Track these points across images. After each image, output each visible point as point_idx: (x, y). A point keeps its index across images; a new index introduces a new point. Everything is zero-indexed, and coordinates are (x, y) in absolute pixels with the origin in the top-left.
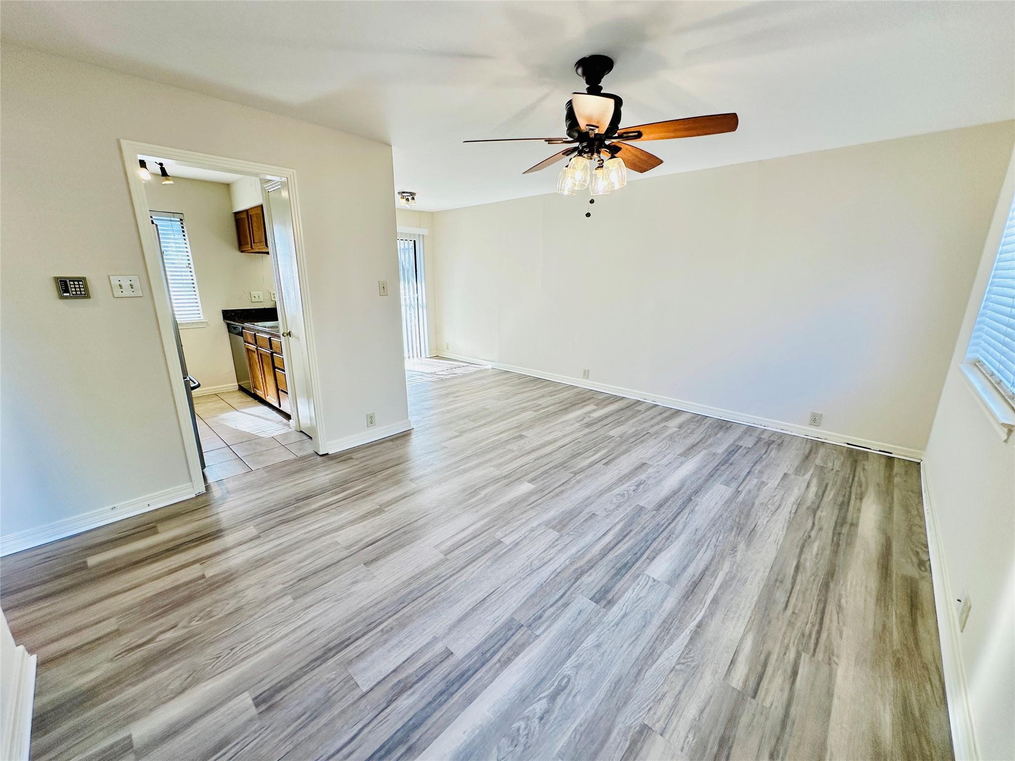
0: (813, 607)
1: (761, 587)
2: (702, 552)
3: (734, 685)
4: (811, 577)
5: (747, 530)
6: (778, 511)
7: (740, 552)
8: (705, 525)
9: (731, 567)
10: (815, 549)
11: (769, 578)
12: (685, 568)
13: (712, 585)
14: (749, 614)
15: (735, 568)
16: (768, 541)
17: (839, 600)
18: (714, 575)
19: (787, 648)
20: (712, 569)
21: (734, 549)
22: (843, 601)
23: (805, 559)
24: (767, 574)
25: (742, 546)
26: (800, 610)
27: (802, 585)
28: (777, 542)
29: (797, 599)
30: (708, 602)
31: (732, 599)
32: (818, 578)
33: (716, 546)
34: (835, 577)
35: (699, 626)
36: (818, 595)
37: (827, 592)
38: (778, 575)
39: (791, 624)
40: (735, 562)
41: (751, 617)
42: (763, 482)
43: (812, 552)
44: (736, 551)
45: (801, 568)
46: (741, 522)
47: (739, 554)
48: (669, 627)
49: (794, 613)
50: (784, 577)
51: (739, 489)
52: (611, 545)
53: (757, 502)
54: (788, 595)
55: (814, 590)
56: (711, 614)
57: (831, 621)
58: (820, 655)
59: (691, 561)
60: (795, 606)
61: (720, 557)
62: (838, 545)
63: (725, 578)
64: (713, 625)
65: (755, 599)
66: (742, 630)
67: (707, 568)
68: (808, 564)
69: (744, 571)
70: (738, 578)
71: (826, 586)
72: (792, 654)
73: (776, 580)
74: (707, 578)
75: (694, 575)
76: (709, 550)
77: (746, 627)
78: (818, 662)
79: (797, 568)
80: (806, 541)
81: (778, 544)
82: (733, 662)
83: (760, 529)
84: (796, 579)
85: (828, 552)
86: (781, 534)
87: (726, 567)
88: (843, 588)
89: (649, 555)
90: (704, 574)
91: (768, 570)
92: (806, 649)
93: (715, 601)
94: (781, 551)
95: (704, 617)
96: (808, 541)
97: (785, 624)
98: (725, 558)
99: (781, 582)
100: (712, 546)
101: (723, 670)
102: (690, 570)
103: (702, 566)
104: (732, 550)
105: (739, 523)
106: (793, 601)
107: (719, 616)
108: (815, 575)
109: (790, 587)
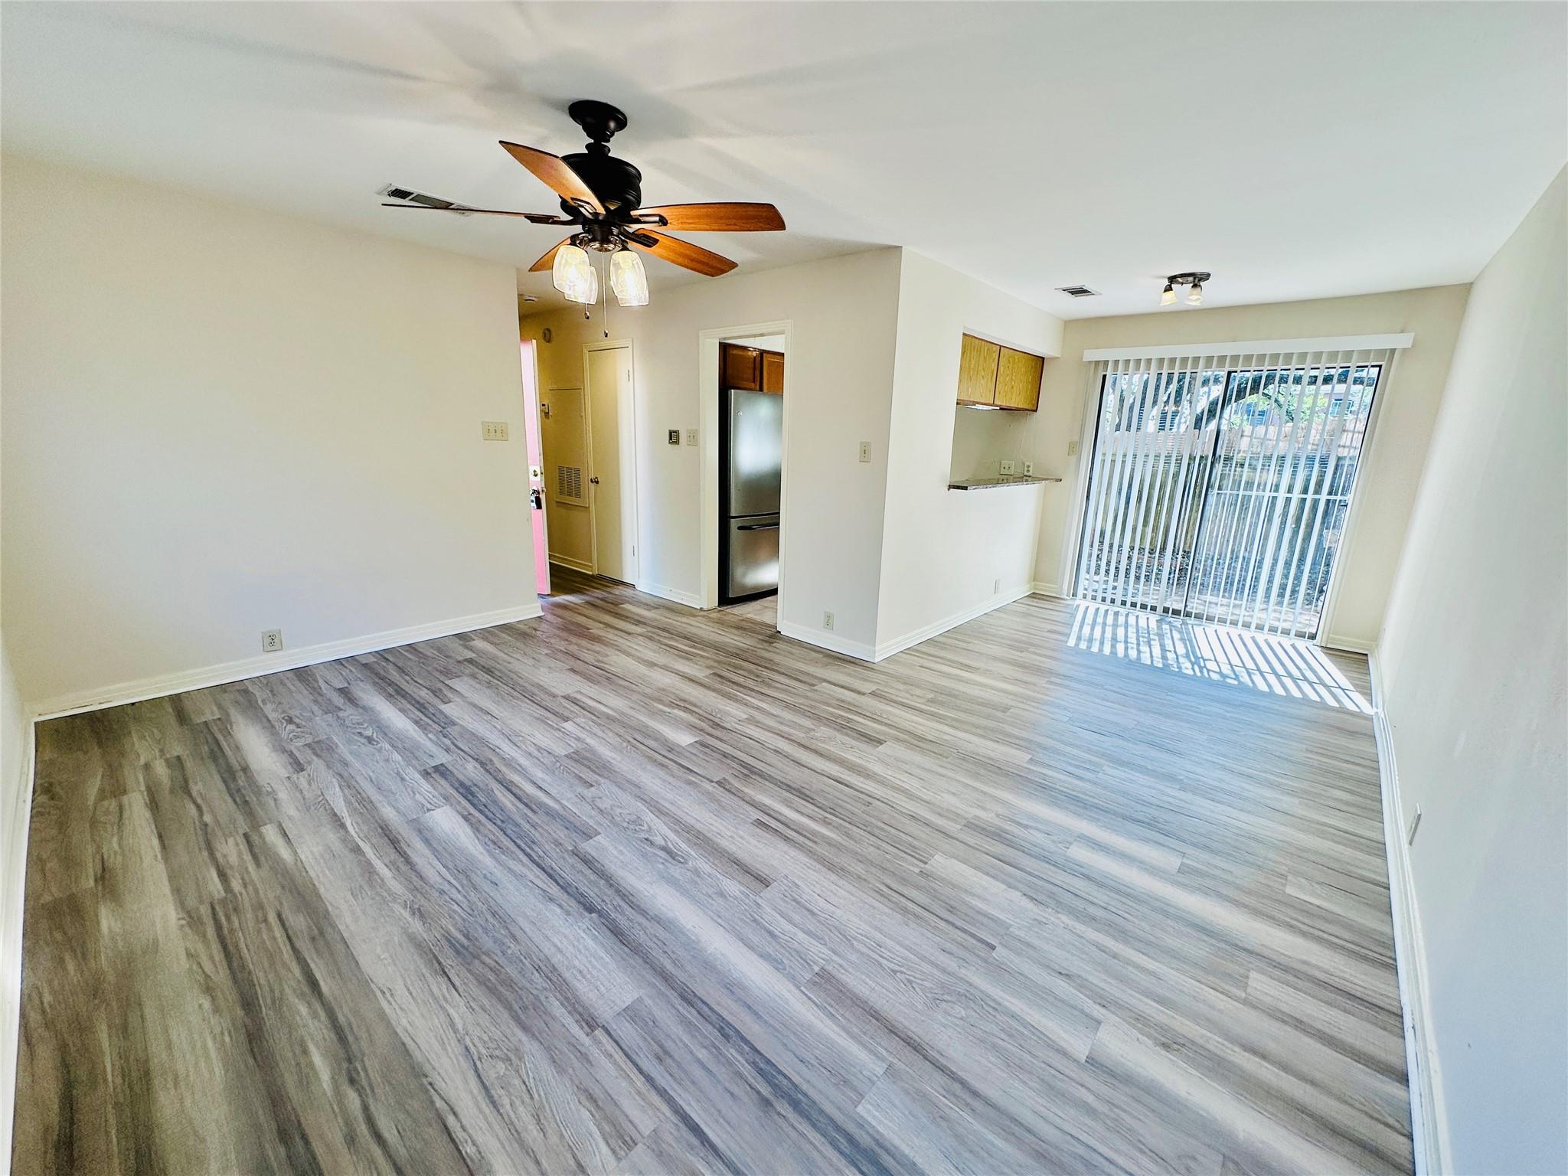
0: (246, 951)
1: (330, 909)
2: (443, 871)
3: (268, 827)
4: (282, 991)
5: (449, 960)
6: (471, 1075)
7: (407, 917)
8: (500, 901)
9: (389, 891)
10: (317, 1059)
11: (334, 927)
12: (427, 842)
13: (380, 857)
14: (312, 873)
15: (385, 894)
16: (400, 981)
17: (213, 999)
18: (392, 865)
19: (245, 886)
20: (404, 868)
21: (420, 913)
22: (207, 1004)
23: (315, 1016)
24: (342, 928)
25: (416, 926)
26: (259, 931)
27: (284, 964)
28: (388, 995)
29: (274, 938)
30: (361, 844)
31: (343, 866)
32: (269, 1001)
33: (442, 892)
34: (243, 1038)
35: (343, 826)
36: (250, 973)
37: (242, 994)
38: (327, 944)
39: (260, 906)
40: (394, 900)
41: (307, 872)
42: (630, 1144)
43: (318, 1048)
44: (414, 914)
45: (307, 990)
46: (477, 962)
47: (406, 914)
48: (364, 806)
49: (266, 920)
50: (317, 951)
51: (599, 1033)
52: (514, 790)
53: (529, 1046)
54: (290, 932)
55: (261, 975)
56: (346, 839)
57: (211, 958)
58: (204, 911)
59: (435, 852)
60: (270, 929)
61: (418, 887)
62: (284, 1136)
63: (378, 875)
64: (332, 837)
65: (322, 891)
66: (303, 857)
67: (408, 861)
68: (303, 1010)
69: (371, 902)
70: (366, 888)
71: (249, 1004)
72: (236, 885)
73: (322, 933)
74: (394, 856)
75: (409, 846)
76: (439, 879)
77: (302, 862)
78: (201, 902)
79: (314, 984)
80: (350, 1060)
81: (383, 993)
82: (285, 835)
83: (439, 986)
84: (299, 963)
85: (290, 1082)
86: (402, 1023)
87: (396, 886)
88: (217, 1030)
89: (474, 816)
90: (402, 856)
91: (346, 935)
92: (223, 902)
93: (357, 850)
94: (365, 984)
95: (347, 831)
96: (345, 1065)
97: (265, 901)
98: (411, 891)
99: (313, 939)
100: (446, 887)
101: (288, 826)
102: (418, 844)
103: (415, 858)
104: (419, 909)
105: (476, 957)
106: (278, 932)
107: (337, 845)
108: (278, 1004)
109: (298, 944)
